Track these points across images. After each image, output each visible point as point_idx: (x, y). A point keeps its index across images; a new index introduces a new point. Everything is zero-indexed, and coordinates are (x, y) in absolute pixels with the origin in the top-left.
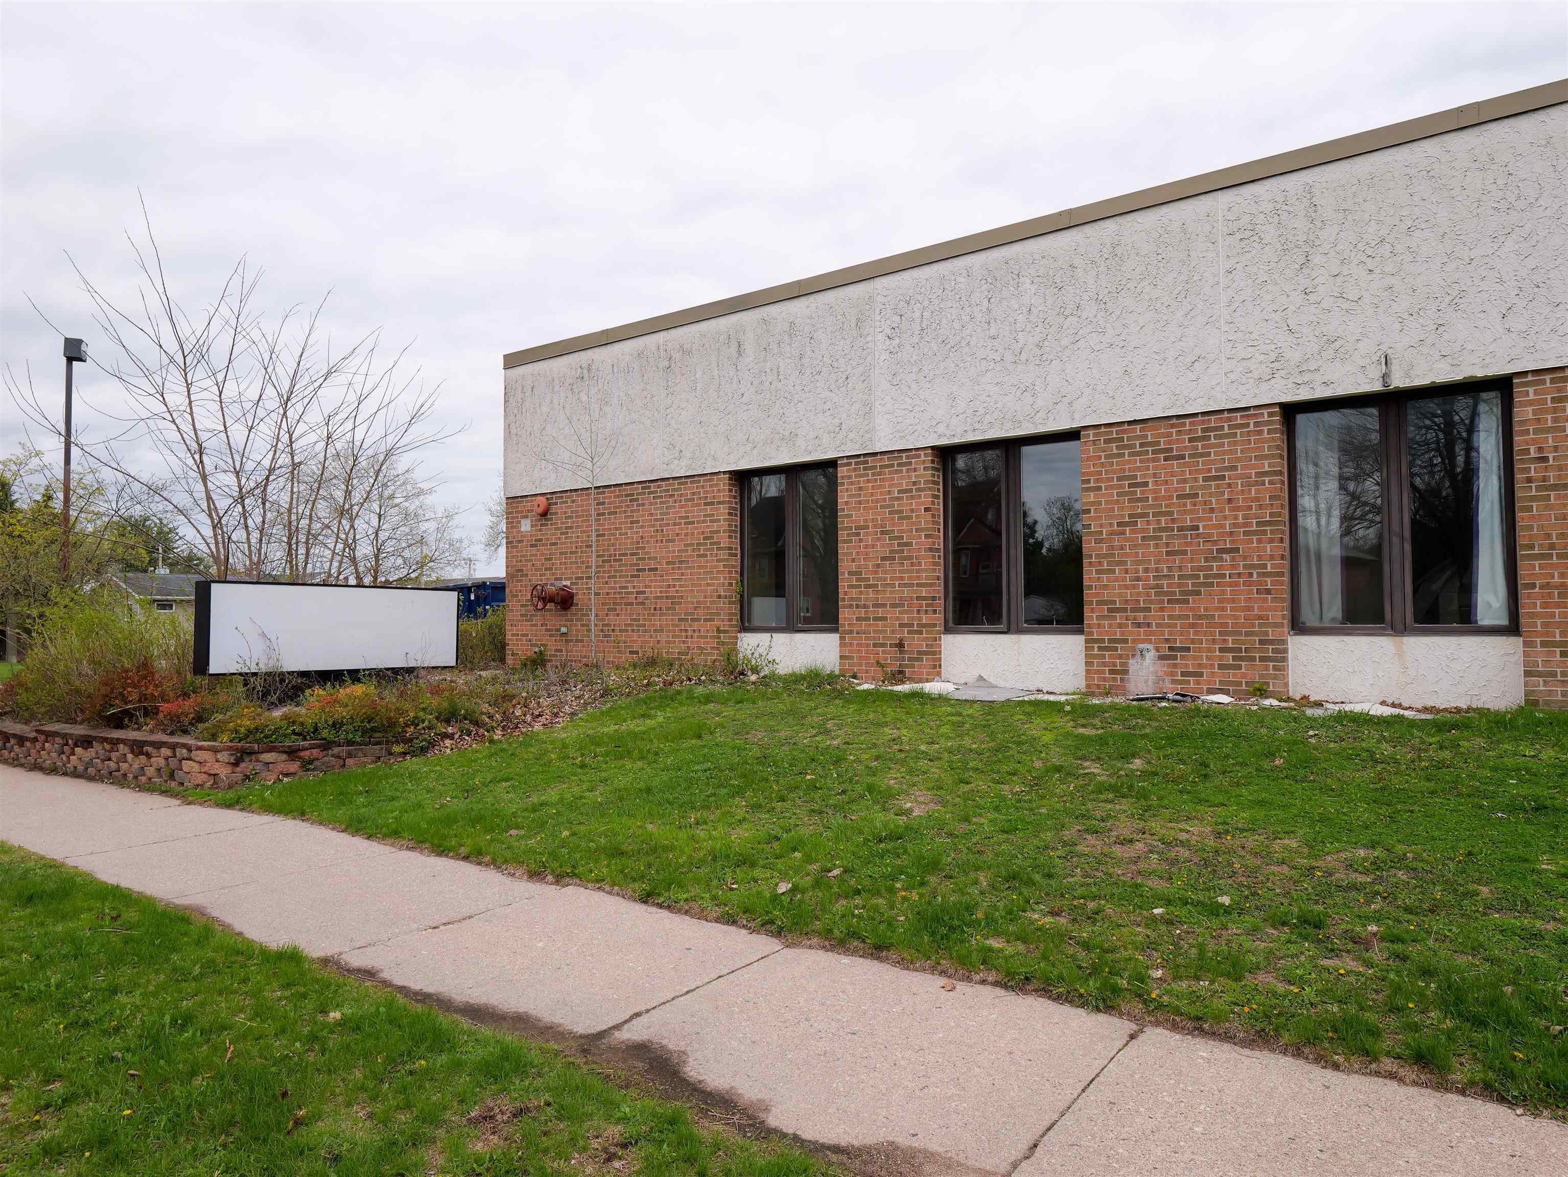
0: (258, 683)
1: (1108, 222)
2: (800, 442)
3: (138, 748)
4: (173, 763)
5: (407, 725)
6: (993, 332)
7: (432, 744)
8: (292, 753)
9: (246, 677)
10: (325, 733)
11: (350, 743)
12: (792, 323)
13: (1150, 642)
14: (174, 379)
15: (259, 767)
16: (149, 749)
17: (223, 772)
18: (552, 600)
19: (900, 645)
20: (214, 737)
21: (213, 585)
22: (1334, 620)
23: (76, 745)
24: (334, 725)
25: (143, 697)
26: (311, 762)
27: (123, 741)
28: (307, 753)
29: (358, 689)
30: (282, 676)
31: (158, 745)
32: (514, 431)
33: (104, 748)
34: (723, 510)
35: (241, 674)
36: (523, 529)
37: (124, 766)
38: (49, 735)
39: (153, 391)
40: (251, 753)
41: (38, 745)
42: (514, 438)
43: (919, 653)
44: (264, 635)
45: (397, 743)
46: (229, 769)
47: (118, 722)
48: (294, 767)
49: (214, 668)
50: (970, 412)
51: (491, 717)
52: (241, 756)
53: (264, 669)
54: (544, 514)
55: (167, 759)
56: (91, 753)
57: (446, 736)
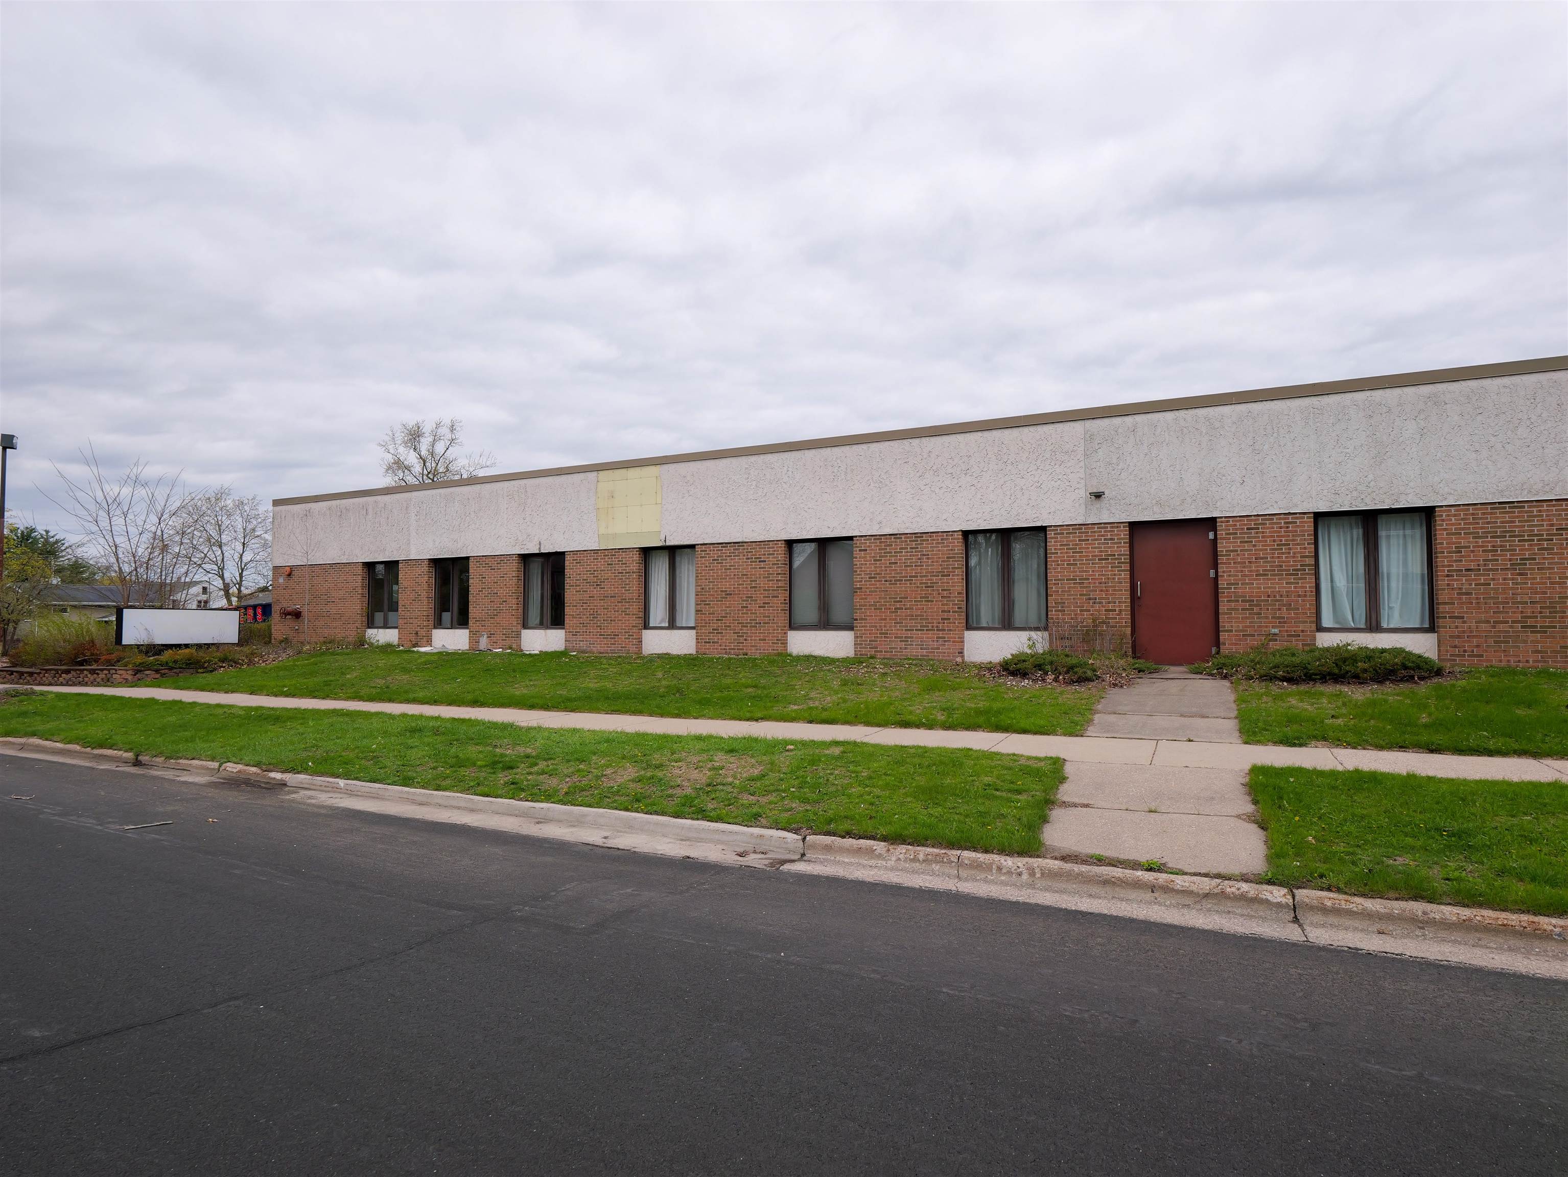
0: (144, 649)
1: (478, 485)
2: (387, 553)
3: (93, 672)
4: (109, 676)
5: (205, 663)
6: (446, 519)
7: (215, 669)
8: (157, 671)
9: (138, 646)
10: (170, 664)
11: (181, 668)
12: (385, 504)
13: (485, 631)
14: (103, 514)
15: (144, 676)
16: (99, 672)
17: (130, 678)
18: (289, 614)
19: (417, 633)
20: (126, 666)
21: (124, 610)
22: (536, 624)
23: (62, 673)
24: (174, 661)
25: (92, 654)
26: (164, 674)
27: (86, 670)
28: (163, 671)
29: (187, 651)
30: (154, 646)
31: (102, 670)
32: (276, 536)
33: (77, 673)
34: (360, 578)
35: (136, 645)
36: (280, 581)
37: (86, 679)
38: (47, 670)
39: (91, 520)
40: (141, 671)
41: (41, 675)
42: (277, 539)
43: (423, 636)
44: (146, 629)
45: (201, 669)
46: (132, 677)
47: (81, 663)
48: (158, 676)
49: (125, 642)
50: (439, 547)
51: (243, 661)
52: (137, 672)
53: (146, 643)
54: (289, 575)
55: (106, 675)
56: (70, 676)
57: (222, 667)
